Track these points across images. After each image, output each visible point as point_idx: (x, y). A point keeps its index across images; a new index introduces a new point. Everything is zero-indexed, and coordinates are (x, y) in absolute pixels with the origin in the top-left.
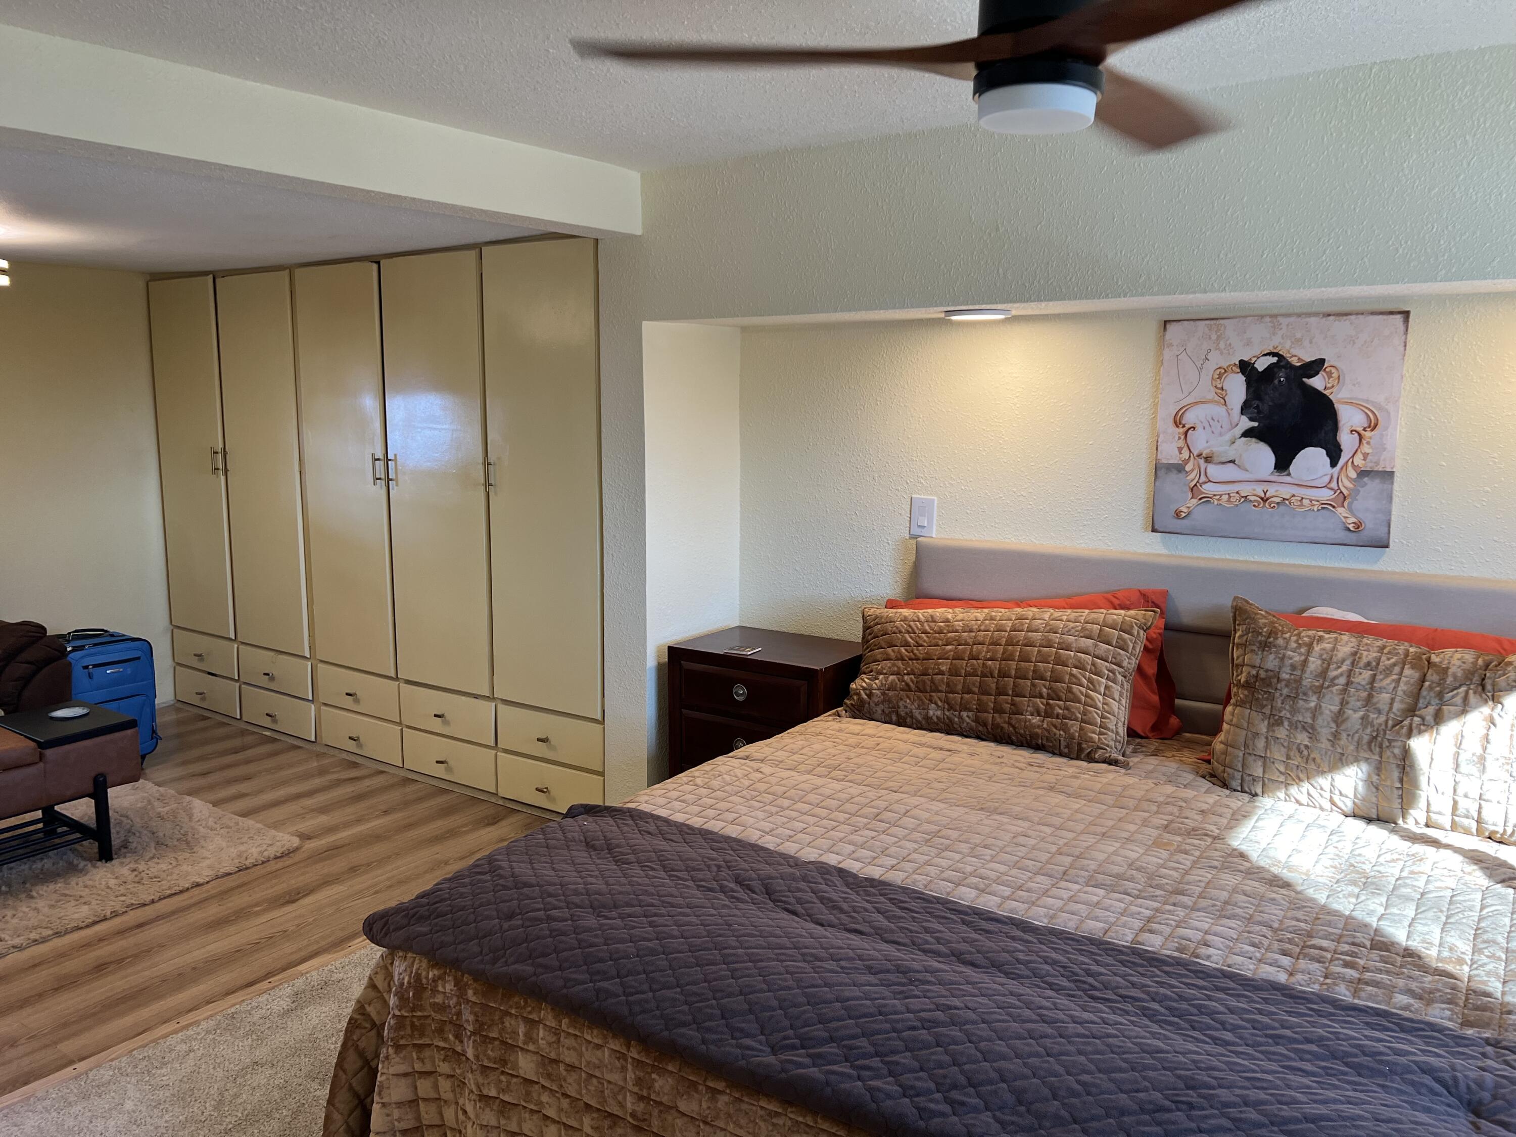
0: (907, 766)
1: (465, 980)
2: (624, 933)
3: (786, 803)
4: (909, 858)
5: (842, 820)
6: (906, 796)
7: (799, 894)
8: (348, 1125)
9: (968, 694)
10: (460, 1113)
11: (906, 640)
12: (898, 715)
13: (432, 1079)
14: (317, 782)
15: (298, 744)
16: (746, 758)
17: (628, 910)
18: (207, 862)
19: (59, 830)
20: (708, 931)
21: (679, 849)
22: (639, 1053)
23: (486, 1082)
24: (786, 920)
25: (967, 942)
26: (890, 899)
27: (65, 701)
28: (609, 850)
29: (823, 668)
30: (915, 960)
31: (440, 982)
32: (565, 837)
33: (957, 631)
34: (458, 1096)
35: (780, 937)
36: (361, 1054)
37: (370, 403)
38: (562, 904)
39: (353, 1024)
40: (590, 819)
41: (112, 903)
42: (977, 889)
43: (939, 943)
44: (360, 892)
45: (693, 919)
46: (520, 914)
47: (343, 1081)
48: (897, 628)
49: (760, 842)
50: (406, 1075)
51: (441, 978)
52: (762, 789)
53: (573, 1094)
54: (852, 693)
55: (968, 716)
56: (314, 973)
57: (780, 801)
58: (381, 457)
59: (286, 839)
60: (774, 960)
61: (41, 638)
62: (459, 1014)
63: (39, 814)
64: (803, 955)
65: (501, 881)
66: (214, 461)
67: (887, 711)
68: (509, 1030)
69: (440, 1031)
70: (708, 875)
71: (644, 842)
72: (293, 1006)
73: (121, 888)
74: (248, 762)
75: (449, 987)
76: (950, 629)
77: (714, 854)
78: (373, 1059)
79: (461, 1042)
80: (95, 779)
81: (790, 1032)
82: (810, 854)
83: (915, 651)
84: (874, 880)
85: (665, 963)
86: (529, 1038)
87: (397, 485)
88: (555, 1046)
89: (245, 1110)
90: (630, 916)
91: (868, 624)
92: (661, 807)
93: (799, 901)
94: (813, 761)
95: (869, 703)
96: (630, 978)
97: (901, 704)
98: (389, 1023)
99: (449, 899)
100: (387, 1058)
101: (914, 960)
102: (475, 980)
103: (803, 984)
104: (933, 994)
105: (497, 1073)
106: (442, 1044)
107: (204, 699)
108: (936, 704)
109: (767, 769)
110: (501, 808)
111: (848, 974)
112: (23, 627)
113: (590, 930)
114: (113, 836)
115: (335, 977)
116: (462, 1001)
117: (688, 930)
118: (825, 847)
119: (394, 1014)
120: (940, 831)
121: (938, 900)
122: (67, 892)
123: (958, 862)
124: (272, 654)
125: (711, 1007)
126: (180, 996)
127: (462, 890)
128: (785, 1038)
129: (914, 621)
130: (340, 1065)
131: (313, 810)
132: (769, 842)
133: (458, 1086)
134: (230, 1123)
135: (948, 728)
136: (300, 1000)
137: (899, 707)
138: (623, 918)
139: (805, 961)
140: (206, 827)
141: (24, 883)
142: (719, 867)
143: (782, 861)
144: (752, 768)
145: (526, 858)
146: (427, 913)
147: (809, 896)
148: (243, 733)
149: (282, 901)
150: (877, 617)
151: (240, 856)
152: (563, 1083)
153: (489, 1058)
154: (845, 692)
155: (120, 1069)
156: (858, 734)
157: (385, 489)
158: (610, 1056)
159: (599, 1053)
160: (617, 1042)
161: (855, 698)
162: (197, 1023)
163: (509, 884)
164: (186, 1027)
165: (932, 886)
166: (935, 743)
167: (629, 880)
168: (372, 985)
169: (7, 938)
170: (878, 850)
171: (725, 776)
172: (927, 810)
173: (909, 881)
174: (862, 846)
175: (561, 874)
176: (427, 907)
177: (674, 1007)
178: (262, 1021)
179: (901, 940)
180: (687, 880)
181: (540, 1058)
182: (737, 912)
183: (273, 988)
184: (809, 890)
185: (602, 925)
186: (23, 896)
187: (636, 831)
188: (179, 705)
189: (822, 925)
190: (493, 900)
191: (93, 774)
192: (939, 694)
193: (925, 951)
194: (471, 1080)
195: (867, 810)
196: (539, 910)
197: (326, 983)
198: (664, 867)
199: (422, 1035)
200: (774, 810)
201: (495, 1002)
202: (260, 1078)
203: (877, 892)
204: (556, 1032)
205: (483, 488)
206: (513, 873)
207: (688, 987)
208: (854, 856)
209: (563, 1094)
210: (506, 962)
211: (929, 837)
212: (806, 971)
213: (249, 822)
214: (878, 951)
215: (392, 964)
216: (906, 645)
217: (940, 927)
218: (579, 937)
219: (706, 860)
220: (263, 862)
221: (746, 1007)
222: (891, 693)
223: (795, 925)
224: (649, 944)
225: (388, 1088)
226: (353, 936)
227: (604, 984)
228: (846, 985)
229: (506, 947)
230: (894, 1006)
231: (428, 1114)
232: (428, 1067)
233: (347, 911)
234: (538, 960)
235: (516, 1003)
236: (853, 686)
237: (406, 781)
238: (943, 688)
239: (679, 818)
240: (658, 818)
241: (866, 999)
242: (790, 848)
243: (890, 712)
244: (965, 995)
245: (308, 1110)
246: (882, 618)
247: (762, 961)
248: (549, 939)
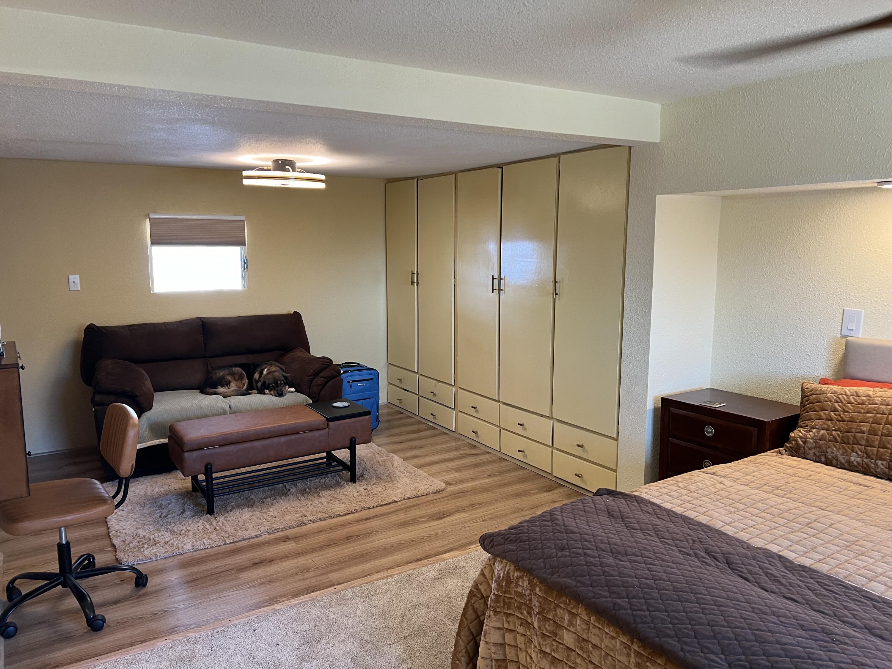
0: (832, 493)
1: (535, 581)
2: (631, 572)
3: (741, 506)
4: (833, 556)
5: (782, 523)
6: (831, 513)
7: (750, 567)
8: (467, 649)
9: (883, 448)
10: (528, 658)
11: (835, 408)
12: (826, 457)
13: (514, 634)
14: (454, 454)
15: (445, 432)
16: (714, 474)
17: (634, 558)
18: (399, 490)
19: (333, 464)
20: (686, 580)
21: (667, 525)
22: (639, 647)
23: (544, 643)
24: (740, 583)
25: (877, 621)
26: (818, 582)
27: (339, 398)
28: (623, 519)
29: (770, 420)
30: (838, 628)
31: (520, 580)
32: (596, 507)
33: (876, 404)
34: (527, 647)
35: (737, 593)
36: (475, 611)
37: (493, 247)
38: (594, 547)
39: (471, 594)
40: (611, 498)
41: (355, 505)
42: (886, 585)
43: (855, 618)
44: (476, 518)
45: (677, 571)
46: (568, 549)
47: (466, 625)
48: (828, 398)
49: (722, 529)
50: (499, 629)
51: (521, 577)
52: (724, 496)
53: (596, 663)
54: (791, 439)
55: (882, 464)
56: (451, 560)
57: (737, 505)
58: (497, 277)
59: (438, 484)
60: (732, 608)
61: (330, 365)
62: (530, 600)
63: (324, 454)
64: (753, 608)
65: (557, 527)
66: (412, 278)
67: (818, 454)
68: (559, 616)
69: (519, 608)
70: (687, 545)
71: (645, 518)
72: (440, 576)
73: (360, 498)
74: (422, 439)
75: (526, 584)
76: (871, 402)
77: (691, 533)
78: (481, 616)
79: (531, 617)
80: (351, 440)
81: (743, 657)
82: (758, 543)
83: (842, 415)
84: (806, 567)
85: (658, 595)
86: (571, 623)
87: (504, 293)
88: (586, 631)
89: (414, 628)
90: (635, 561)
91: (806, 394)
92: (655, 497)
93: (750, 572)
94: (762, 482)
95: (804, 448)
96: (635, 600)
97: (829, 450)
98: (491, 598)
99: (527, 533)
100: (489, 616)
101: (835, 626)
102: (541, 583)
103: (753, 628)
104: (850, 653)
105: (551, 639)
106: (520, 616)
107: (401, 403)
108: (857, 453)
109: (728, 483)
110: (554, 482)
111: (785, 627)
112: (322, 359)
113: (609, 566)
114: (357, 470)
115: (462, 564)
116: (532, 593)
117: (673, 578)
118: (769, 540)
119: (494, 593)
120: (857, 541)
121: (855, 589)
122: (335, 496)
123: (871, 564)
124: (435, 382)
125: (687, 629)
126: (385, 560)
127: (535, 529)
128: (739, 660)
129: (842, 394)
130: (464, 614)
131: (452, 469)
132: (729, 530)
133: (528, 642)
134: (407, 633)
135: (866, 471)
136: (443, 574)
137: (827, 452)
138: (631, 563)
139: (754, 612)
140: (400, 471)
141: (317, 489)
142: (694, 541)
143: (738, 544)
144: (717, 481)
145: (572, 516)
146: (515, 539)
147: (757, 570)
148: (419, 423)
149: (435, 517)
150: (813, 390)
151: (416, 489)
152: (590, 655)
153: (546, 630)
154: (787, 438)
155: (355, 593)
156: (795, 467)
157: (498, 295)
158: (620, 645)
159: (613, 642)
160: (625, 637)
161: (793, 442)
162: (392, 576)
163: (562, 530)
164: (387, 577)
165: (851, 578)
166: (854, 480)
167: (635, 539)
168: (483, 574)
169: (308, 515)
170: (809, 547)
171: (698, 483)
172: (848, 525)
173: (832, 572)
174: (797, 543)
175: (593, 529)
176: (515, 535)
177: (662, 624)
178: (424, 582)
179: (825, 611)
180: (673, 546)
181: (577, 637)
182: (706, 572)
183: (430, 564)
184: (757, 566)
185: (618, 564)
186: (316, 495)
187: (640, 510)
188: (389, 405)
189: (767, 591)
190: (552, 538)
191: (350, 437)
192: (860, 447)
193: (843, 622)
194: (536, 640)
195: (800, 519)
196: (580, 548)
197: (456, 567)
198: (657, 535)
199: (509, 608)
200: (733, 510)
201: (552, 598)
202: (422, 612)
203: (808, 576)
204: (587, 623)
205: (552, 296)
206: (564, 524)
207: (672, 613)
208: (790, 548)
209: (590, 661)
210: (559, 575)
211: (849, 544)
212: (755, 619)
213: (420, 471)
214: (808, 615)
215: (494, 564)
216: (835, 410)
217: (857, 608)
218: (604, 569)
219: (685, 535)
220: (427, 495)
221: (712, 634)
222: (821, 442)
223: (747, 587)
224: (648, 581)
225: (489, 634)
226: (471, 543)
227: (619, 601)
228: (784, 634)
229: (560, 567)
230: (820, 655)
231: (510, 654)
232: (512, 627)
233: (469, 528)
234: (578, 578)
235: (564, 601)
236: (792, 434)
237: (502, 459)
238: (863, 442)
239: (667, 506)
240: (654, 504)
241: (799, 646)
242: (744, 536)
243: (820, 455)
244: (875, 658)
245: (445, 635)
246: (816, 390)
247: (723, 606)
248: (585, 567)
